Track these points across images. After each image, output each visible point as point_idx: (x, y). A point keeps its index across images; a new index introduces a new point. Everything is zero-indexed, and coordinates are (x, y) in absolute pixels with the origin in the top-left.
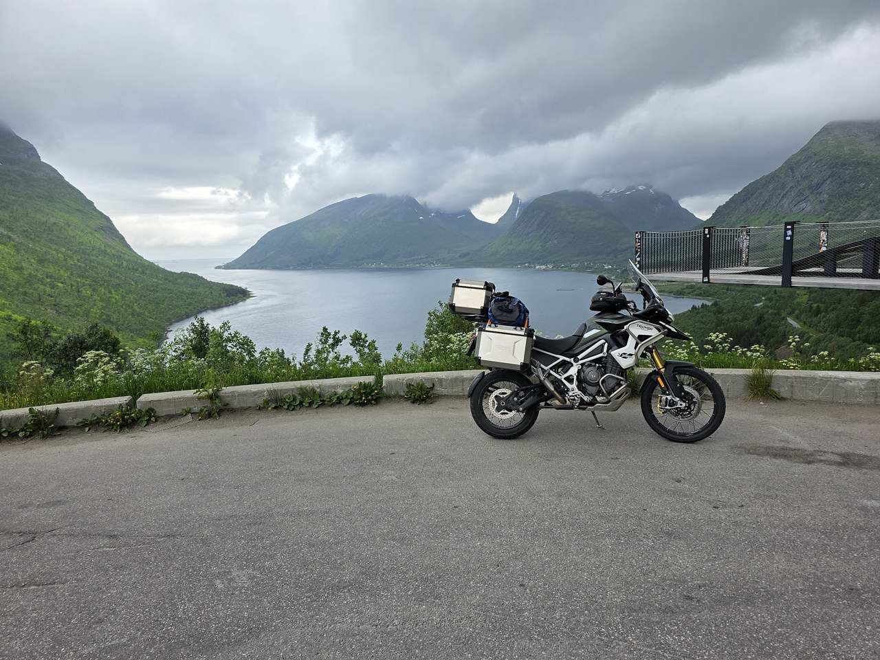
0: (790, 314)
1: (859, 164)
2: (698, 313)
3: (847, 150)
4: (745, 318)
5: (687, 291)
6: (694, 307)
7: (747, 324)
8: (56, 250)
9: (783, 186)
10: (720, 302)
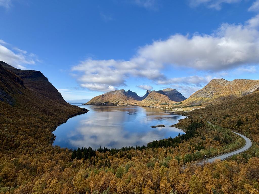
0: (208, 120)
2: (187, 119)
4: (198, 121)
5: (184, 114)
6: (186, 118)
7: (198, 122)
10: (192, 117)
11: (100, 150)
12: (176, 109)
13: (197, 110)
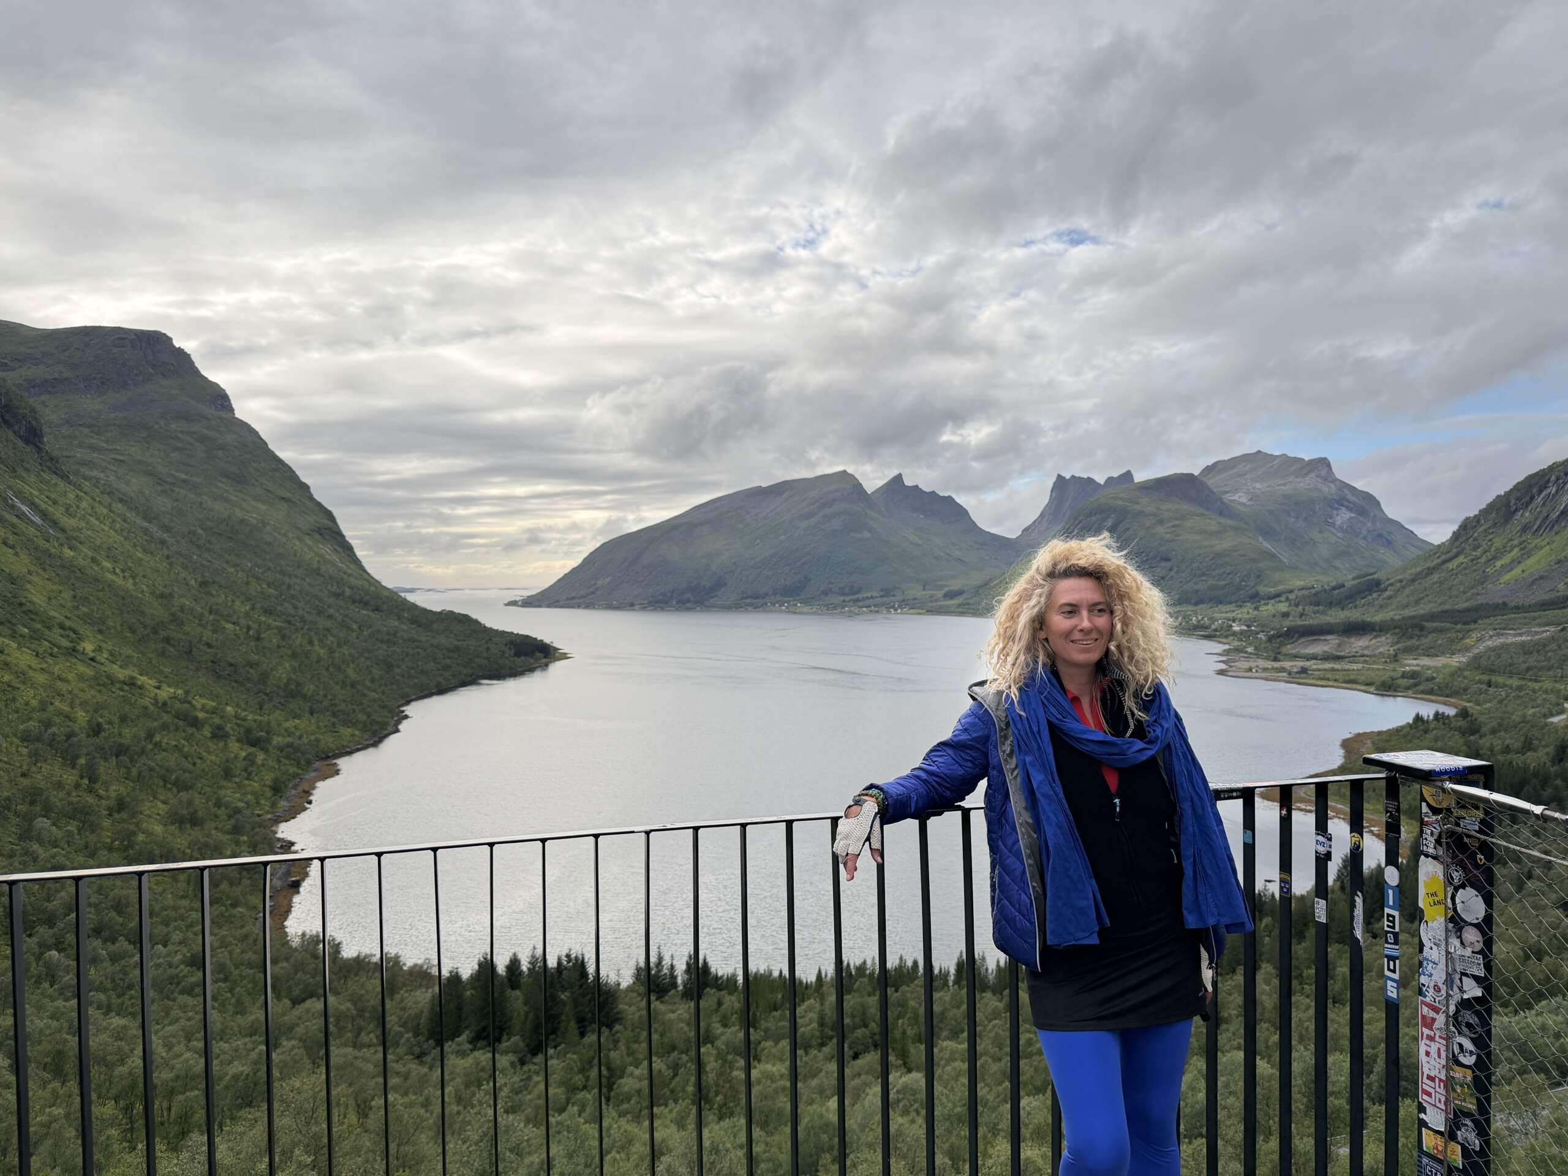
2: (1426, 732)
4: (1528, 746)
5: (1404, 682)
6: (1418, 719)
7: (1533, 760)
10: (1474, 710)
11: (654, 981)
12: (1327, 645)
13: (1526, 650)
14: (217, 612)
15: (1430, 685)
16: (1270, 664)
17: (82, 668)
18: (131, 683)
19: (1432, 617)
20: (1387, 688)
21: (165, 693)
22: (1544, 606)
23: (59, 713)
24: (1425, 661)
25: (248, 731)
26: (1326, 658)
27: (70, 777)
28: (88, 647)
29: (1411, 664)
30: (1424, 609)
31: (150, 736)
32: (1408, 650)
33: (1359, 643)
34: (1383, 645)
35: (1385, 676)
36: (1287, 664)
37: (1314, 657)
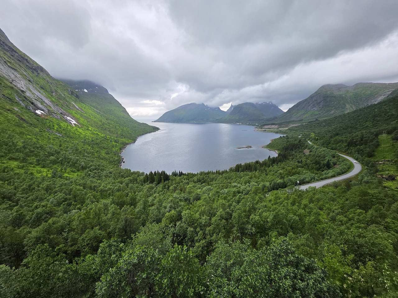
0: (308, 140)
1: (333, 97)
2: (281, 139)
3: (329, 92)
8: (111, 116)
9: (309, 103)
10: (288, 136)
11: (175, 174)
12: (269, 126)
13: (296, 127)
14: (109, 123)
15: (282, 132)
16: (260, 129)
17: (89, 132)
18: (97, 134)
19: (284, 122)
20: (277, 133)
21: (103, 135)
22: (299, 121)
23: (87, 138)
24: (282, 129)
25: (116, 140)
26: (269, 128)
27: (90, 148)
28: (90, 129)
29: (280, 129)
30: (283, 121)
31: (101, 141)
32: (280, 127)
33: (273, 126)
34: (276, 127)
35: (277, 131)
36: (263, 129)
37: (267, 128)
